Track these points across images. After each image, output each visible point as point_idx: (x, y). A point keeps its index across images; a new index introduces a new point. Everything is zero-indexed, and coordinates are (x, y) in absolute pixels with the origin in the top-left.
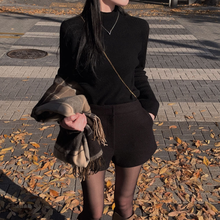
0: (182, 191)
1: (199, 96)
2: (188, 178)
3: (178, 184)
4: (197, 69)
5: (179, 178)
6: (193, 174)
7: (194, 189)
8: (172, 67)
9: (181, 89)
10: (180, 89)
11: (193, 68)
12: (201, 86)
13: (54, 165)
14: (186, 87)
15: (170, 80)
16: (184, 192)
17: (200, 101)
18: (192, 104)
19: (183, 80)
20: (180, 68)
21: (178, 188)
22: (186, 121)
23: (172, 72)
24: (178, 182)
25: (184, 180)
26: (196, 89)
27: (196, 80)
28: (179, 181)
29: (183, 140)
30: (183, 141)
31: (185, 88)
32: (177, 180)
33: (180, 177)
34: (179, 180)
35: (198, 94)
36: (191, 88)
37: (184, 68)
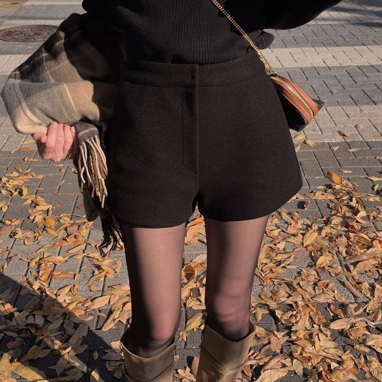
0: (353, 278)
1: (366, 93)
2: (362, 251)
3: (344, 263)
4: (355, 47)
5: (344, 250)
6: (372, 241)
7: (378, 271)
8: (306, 46)
9: (327, 83)
10: (324, 82)
11: (346, 45)
12: (367, 76)
13: (88, 235)
14: (337, 79)
15: (303, 69)
16: (357, 278)
17: (368, 104)
18: (353, 110)
19: (329, 67)
20: (322, 46)
21: (343, 270)
22: (344, 141)
23: (307, 54)
24: (342, 259)
25: (356, 255)
26: (356, 83)
27: (356, 65)
28: (345, 258)
29: (343, 176)
30: (344, 178)
31: (335, 81)
32: (340, 256)
33: (346, 249)
34: (344, 254)
35: (364, 91)
36: (346, 81)
37: (330, 46)
